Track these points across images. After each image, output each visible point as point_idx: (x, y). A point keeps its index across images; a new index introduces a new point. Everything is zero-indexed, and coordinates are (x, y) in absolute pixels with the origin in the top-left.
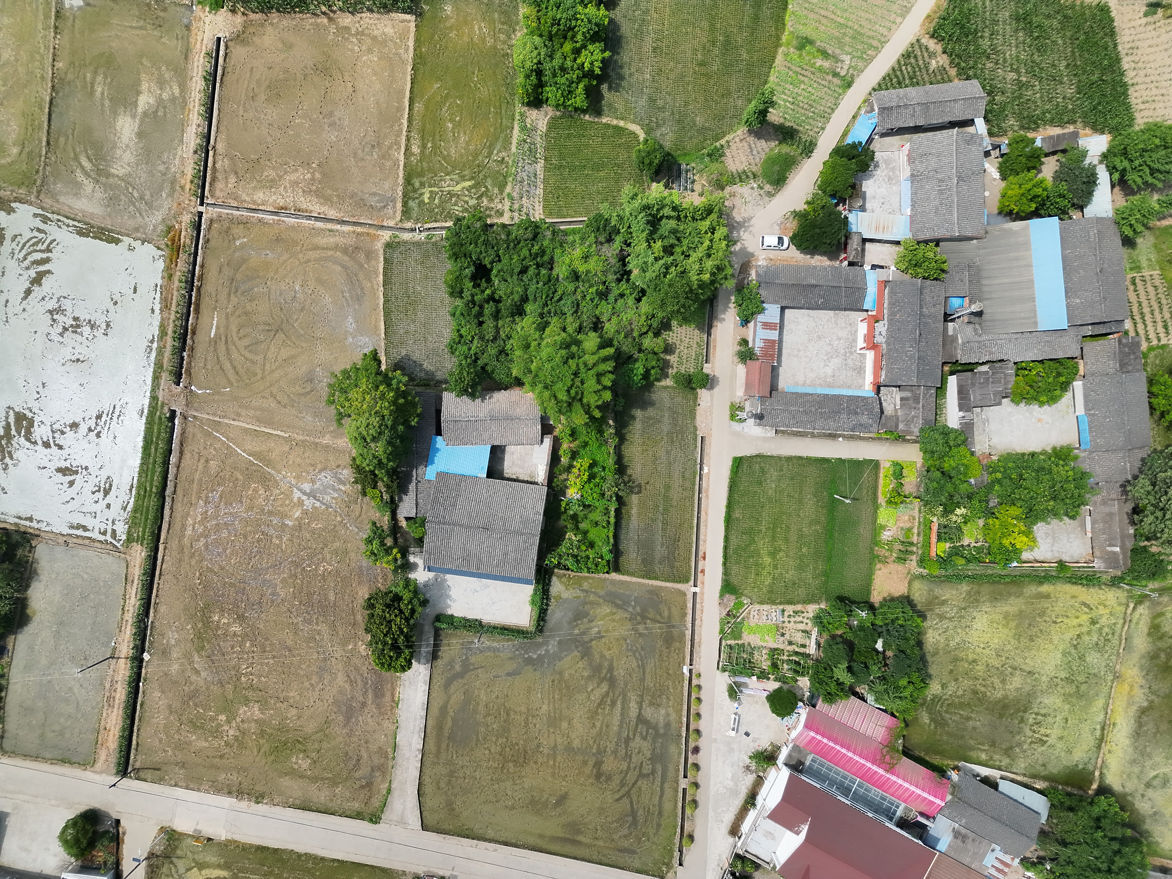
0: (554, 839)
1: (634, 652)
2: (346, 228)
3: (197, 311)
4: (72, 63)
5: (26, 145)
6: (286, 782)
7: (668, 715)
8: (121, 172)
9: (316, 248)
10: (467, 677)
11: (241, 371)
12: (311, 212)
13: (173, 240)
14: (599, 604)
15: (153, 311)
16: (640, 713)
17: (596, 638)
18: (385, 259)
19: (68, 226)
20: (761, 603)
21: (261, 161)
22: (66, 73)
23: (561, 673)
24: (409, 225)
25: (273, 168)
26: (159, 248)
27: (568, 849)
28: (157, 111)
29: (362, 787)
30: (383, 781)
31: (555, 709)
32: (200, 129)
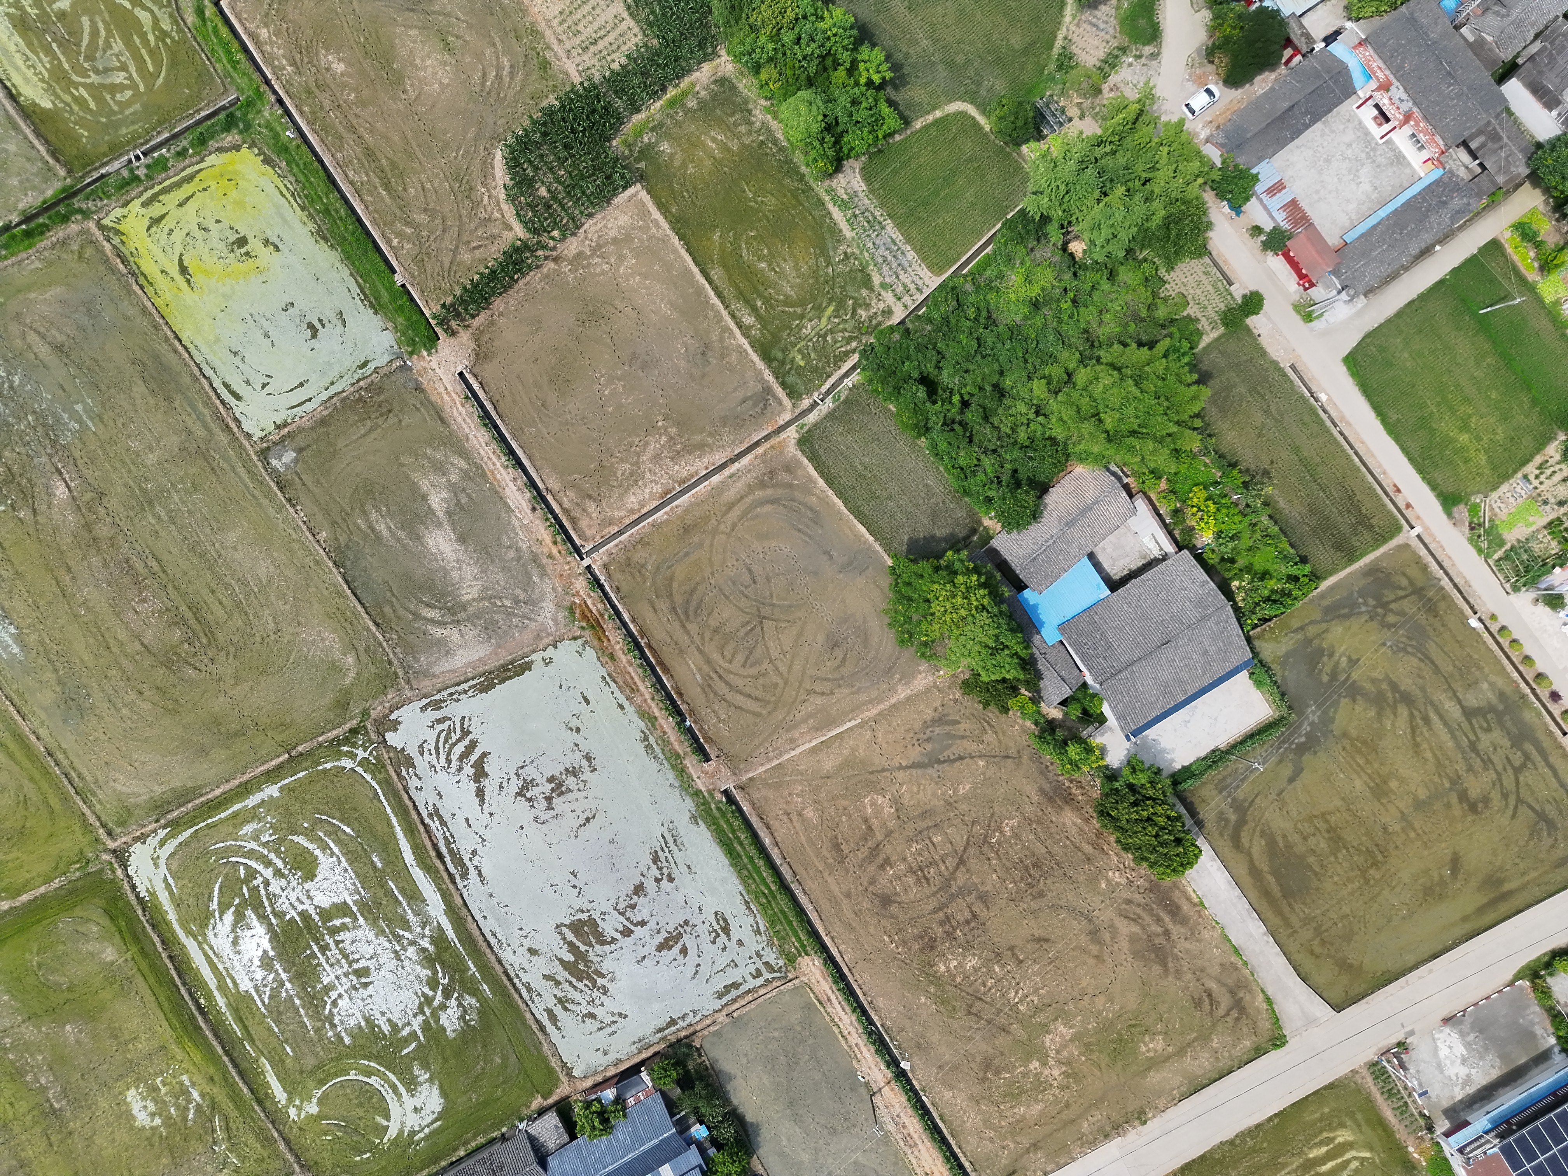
0: (1481, 910)
1: (1404, 649)
2: (746, 460)
3: (666, 670)
4: (334, 524)
5: (357, 645)
6: (1155, 1078)
7: (1492, 685)
8: (474, 593)
9: (731, 506)
10: (1249, 818)
11: (758, 694)
12: (697, 473)
13: (584, 617)
14: (1326, 631)
15: (621, 707)
16: (1462, 707)
17: (1351, 667)
18: (810, 459)
19: (465, 692)
20: (1495, 488)
21: (605, 463)
22: (336, 539)
23: (1345, 735)
24: (806, 403)
25: (622, 460)
26: (575, 638)
27: (1504, 908)
28: (459, 501)
29: (1237, 1019)
30: (1254, 998)
31: (1370, 777)
32: (519, 482)
